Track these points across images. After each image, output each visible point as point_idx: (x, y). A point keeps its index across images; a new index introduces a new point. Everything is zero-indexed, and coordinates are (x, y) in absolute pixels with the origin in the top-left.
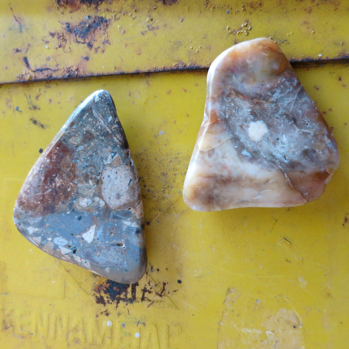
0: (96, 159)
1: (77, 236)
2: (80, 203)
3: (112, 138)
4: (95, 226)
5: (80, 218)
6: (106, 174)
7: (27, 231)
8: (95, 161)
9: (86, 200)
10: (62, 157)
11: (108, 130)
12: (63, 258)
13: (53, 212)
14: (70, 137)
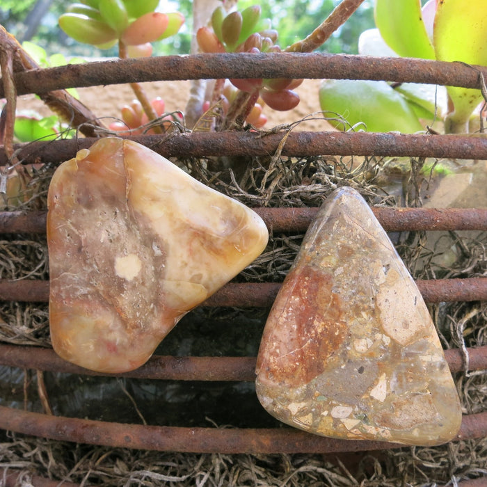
0: (364, 282)
1: (363, 397)
2: (357, 348)
3: (378, 247)
4: (385, 374)
5: (361, 370)
6: (381, 299)
7: (289, 411)
8: (363, 284)
9: (363, 341)
10: (316, 290)
11: (371, 237)
12: (350, 435)
13: (320, 372)
14: (321, 259)
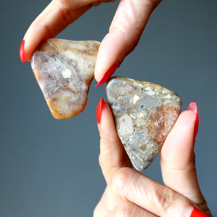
1: (142, 97)
2: (143, 114)
3: (131, 149)
4: (134, 104)
5: (142, 106)
6: (132, 130)
7: (171, 96)
8: (138, 136)
9: (140, 116)
10: (156, 136)
11: (133, 152)
12: (149, 84)
13: (158, 108)
14: (153, 147)
